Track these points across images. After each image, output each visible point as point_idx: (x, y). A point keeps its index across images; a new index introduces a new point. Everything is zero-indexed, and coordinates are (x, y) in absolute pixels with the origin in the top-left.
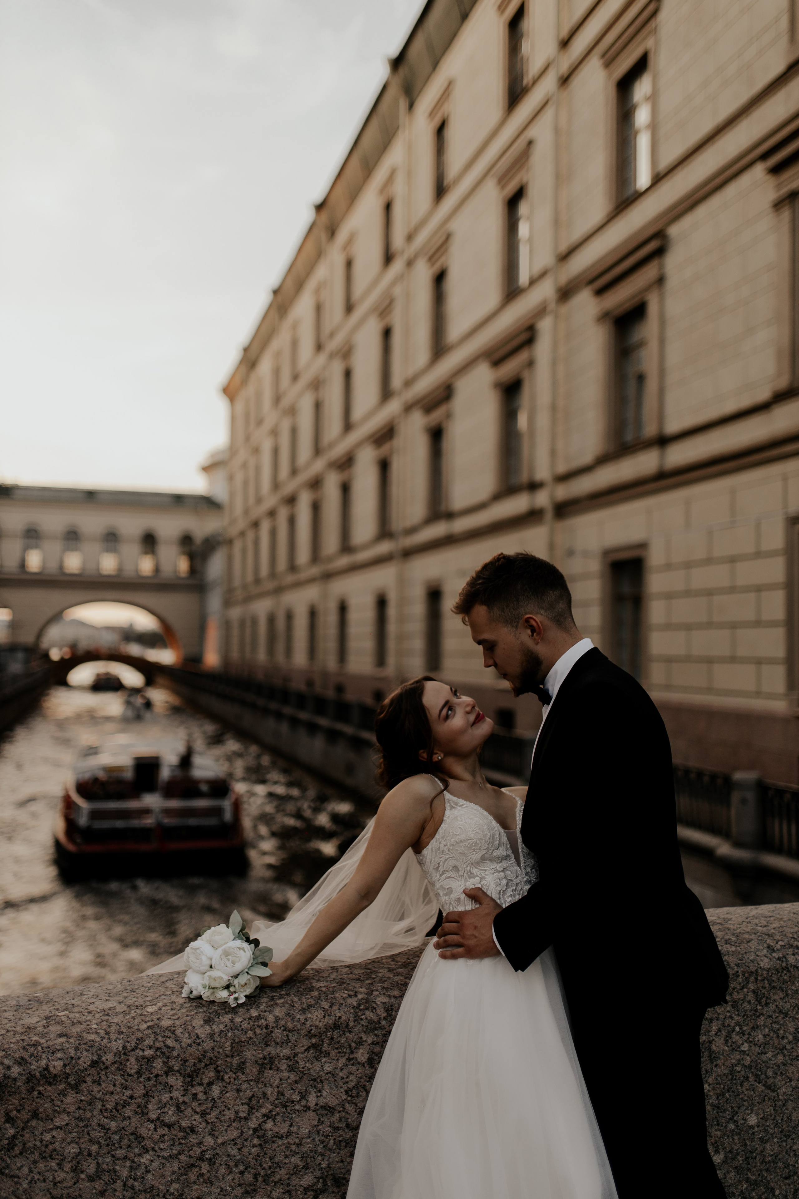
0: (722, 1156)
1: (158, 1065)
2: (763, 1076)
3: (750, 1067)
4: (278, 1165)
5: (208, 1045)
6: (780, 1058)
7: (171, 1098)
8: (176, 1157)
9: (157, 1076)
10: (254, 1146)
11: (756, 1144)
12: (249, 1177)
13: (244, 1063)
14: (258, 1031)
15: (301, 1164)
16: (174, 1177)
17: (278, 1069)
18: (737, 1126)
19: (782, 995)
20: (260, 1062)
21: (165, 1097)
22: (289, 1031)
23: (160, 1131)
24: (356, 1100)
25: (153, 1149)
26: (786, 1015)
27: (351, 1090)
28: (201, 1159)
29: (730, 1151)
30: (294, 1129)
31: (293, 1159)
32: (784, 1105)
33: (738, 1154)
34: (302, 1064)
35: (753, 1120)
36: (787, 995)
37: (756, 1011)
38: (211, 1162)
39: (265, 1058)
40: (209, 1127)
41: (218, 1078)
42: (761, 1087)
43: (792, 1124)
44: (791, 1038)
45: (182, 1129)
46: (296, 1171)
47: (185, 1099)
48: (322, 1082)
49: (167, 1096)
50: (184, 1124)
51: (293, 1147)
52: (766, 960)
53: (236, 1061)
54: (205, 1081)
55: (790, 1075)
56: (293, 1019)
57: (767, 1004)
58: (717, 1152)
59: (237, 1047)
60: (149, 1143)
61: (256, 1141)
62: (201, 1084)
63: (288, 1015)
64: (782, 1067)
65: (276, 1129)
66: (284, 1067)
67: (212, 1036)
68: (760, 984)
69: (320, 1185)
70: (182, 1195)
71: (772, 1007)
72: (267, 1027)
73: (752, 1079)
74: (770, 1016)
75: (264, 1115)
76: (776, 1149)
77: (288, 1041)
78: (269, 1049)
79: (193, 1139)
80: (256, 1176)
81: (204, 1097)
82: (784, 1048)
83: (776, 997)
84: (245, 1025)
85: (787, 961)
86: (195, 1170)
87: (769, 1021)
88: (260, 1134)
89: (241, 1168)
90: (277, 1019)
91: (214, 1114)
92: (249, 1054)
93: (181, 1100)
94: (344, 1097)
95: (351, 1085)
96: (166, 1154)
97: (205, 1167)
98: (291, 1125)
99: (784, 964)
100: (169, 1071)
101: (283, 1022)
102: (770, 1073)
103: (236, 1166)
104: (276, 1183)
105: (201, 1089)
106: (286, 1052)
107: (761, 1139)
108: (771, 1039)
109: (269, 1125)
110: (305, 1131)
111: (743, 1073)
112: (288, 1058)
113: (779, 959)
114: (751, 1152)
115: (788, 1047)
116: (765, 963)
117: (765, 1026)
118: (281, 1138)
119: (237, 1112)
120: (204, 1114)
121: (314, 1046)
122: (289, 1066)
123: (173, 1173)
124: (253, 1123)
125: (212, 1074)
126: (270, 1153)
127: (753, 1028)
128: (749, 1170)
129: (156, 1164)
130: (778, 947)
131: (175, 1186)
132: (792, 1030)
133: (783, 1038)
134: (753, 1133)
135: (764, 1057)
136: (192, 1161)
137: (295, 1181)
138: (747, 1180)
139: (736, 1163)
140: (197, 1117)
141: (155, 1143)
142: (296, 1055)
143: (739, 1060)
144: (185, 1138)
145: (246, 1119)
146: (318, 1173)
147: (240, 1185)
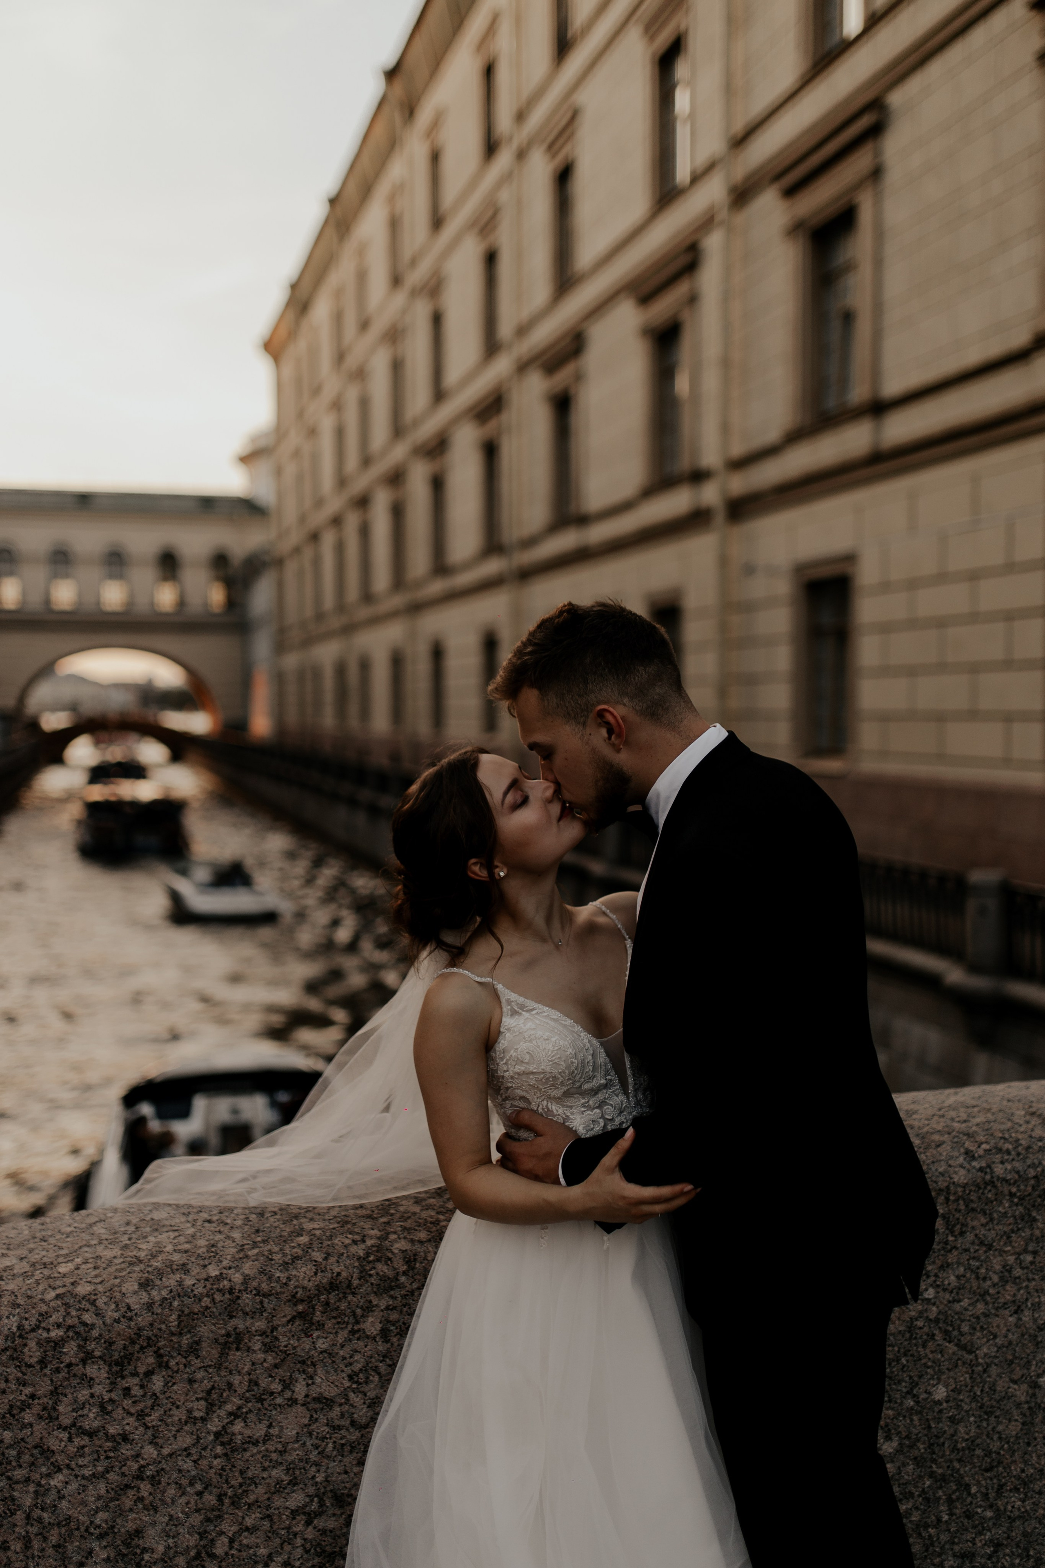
0: (895, 1444)
1: (71, 1350)
2: (955, 1333)
3: (937, 1321)
4: (253, 1481)
5: (144, 1319)
6: (981, 1307)
7: (92, 1395)
8: (103, 1475)
9: (69, 1365)
10: (216, 1457)
11: (945, 1426)
12: (210, 1499)
13: (198, 1343)
14: (218, 1297)
15: (286, 1479)
16: (100, 1504)
17: (249, 1349)
18: (917, 1402)
19: (983, 1220)
20: (222, 1340)
21: (83, 1394)
22: (264, 1295)
23: (77, 1441)
24: (365, 1388)
25: (68, 1466)
26: (990, 1247)
27: (357, 1374)
28: (140, 1477)
29: (907, 1437)
30: (275, 1431)
31: (274, 1473)
32: (985, 1371)
33: (918, 1440)
34: (283, 1341)
35: (940, 1393)
36: (992, 1220)
37: (946, 1243)
38: (154, 1481)
39: (228, 1335)
40: (150, 1432)
41: (160, 1365)
42: (952, 1348)
43: (997, 1397)
44: (996, 1278)
45: (108, 1437)
46: (279, 1488)
47: (113, 1395)
48: (314, 1364)
49: (86, 1392)
50: (112, 1431)
51: (274, 1456)
52: (962, 1172)
53: (186, 1340)
54: (142, 1370)
55: (994, 1330)
56: (270, 1278)
57: (962, 1233)
58: (888, 1438)
59: (188, 1320)
60: (60, 1459)
61: (219, 1450)
62: (135, 1374)
63: (262, 1272)
64: (983, 1319)
65: (248, 1432)
66: (257, 1346)
67: (149, 1306)
68: (952, 1206)
69: (314, 1506)
70: (113, 1527)
71: (970, 1237)
72: (231, 1291)
73: (939, 1337)
74: (966, 1250)
75: (230, 1414)
76: (973, 1431)
77: (262, 1310)
78: (234, 1322)
79: (126, 1450)
80: (220, 1498)
81: (141, 1392)
82: (987, 1292)
83: (975, 1223)
84: (199, 1290)
85: (992, 1172)
86: (131, 1493)
87: (965, 1256)
88: (225, 1439)
89: (199, 1487)
90: (246, 1279)
91: (155, 1415)
92: (206, 1330)
93: (106, 1398)
94: (347, 1384)
95: (357, 1367)
96: (87, 1472)
97: (145, 1488)
98: (270, 1426)
99: (988, 1177)
100: (87, 1358)
101: (255, 1284)
102: (965, 1328)
103: (191, 1484)
104: (250, 1506)
105: (136, 1380)
106: (260, 1324)
107: (952, 1419)
108: (968, 1281)
109: (238, 1426)
110: (290, 1433)
111: (926, 1329)
112: (263, 1334)
113: (981, 1169)
114: (937, 1437)
115: (991, 1291)
116: (961, 1176)
117: (959, 1264)
118: (256, 1443)
119: (190, 1411)
120: (141, 1415)
121: (301, 1315)
122: (264, 1344)
123: (99, 1497)
124: (214, 1425)
125: (151, 1360)
126: (240, 1464)
127: (942, 1268)
128: (934, 1461)
129: (73, 1486)
130: (981, 1152)
131: (102, 1515)
132: (998, 1267)
133: (984, 1279)
134: (941, 1411)
135: (957, 1307)
136: (126, 1480)
137: (278, 1501)
138: (932, 1475)
139: (916, 1453)
140: (131, 1420)
141: (71, 1458)
142: (274, 1329)
143: (921, 1312)
144: (114, 1449)
145: (203, 1419)
146: (311, 1490)
147: (198, 1511)
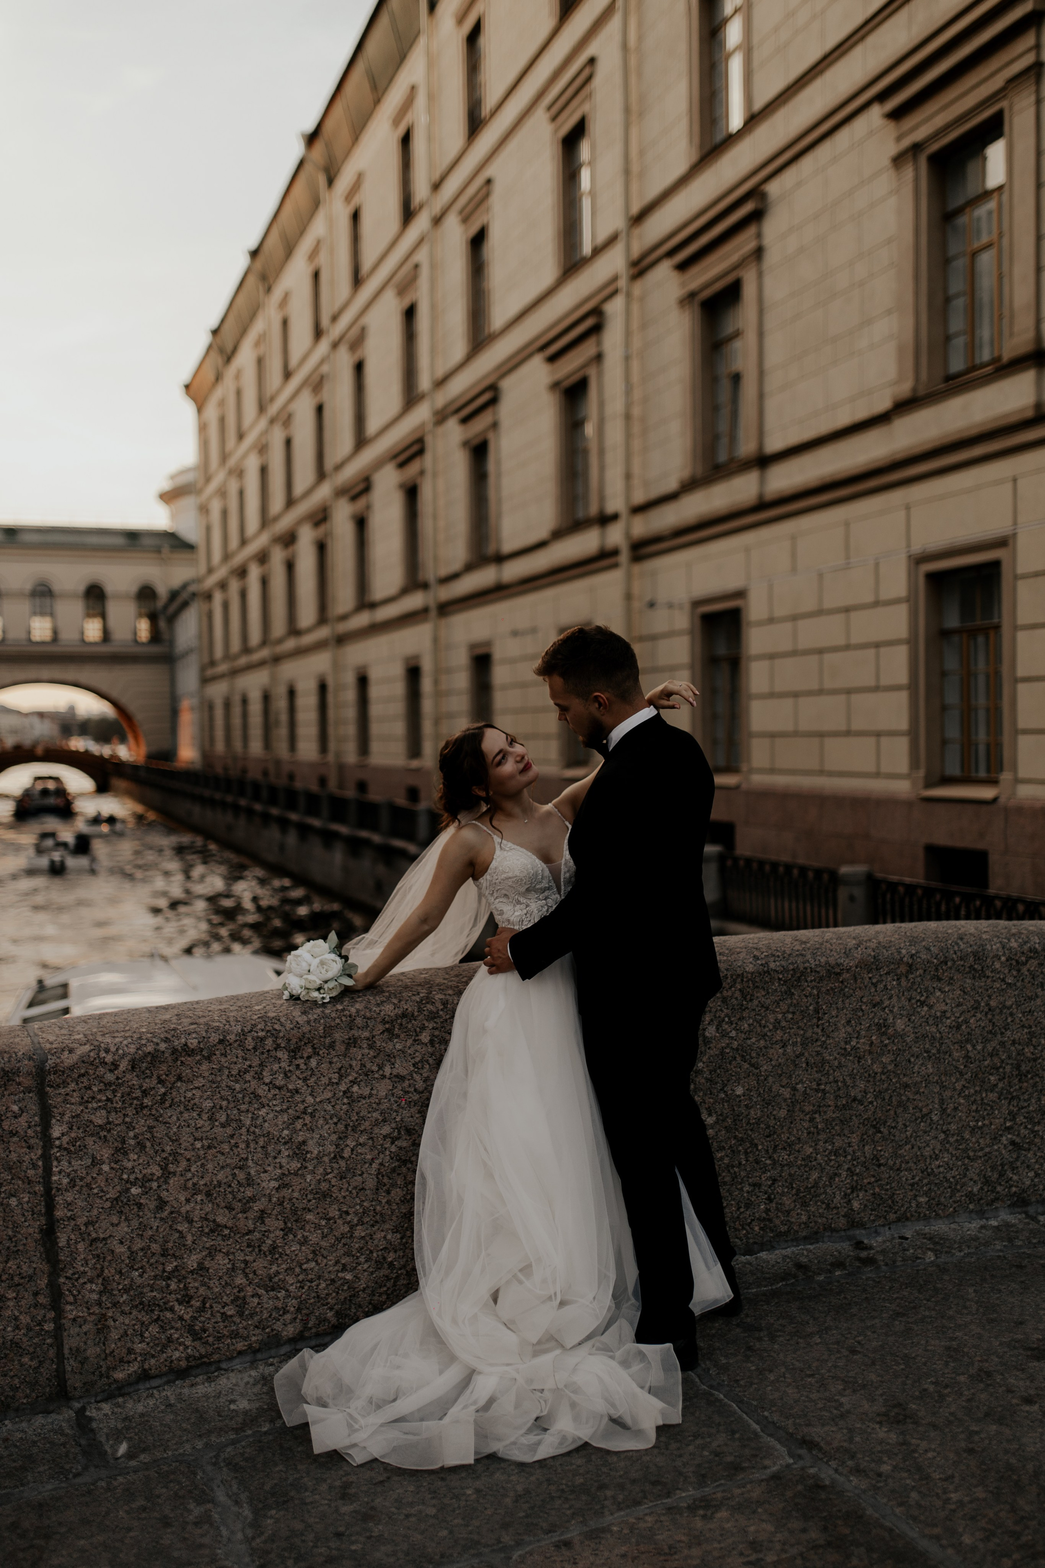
0: (714, 1118)
1: (269, 1042)
2: (748, 1057)
3: (737, 1049)
4: (363, 1118)
5: (306, 1029)
6: (762, 1043)
7: (280, 1068)
8: (286, 1111)
9: (269, 1051)
10: (344, 1104)
11: (743, 1110)
12: (341, 1127)
13: (334, 1042)
14: (344, 1019)
15: (381, 1118)
16: (284, 1125)
17: (360, 1047)
18: (727, 1095)
19: (763, 993)
20: (347, 1041)
21: (276, 1067)
22: (368, 1019)
23: (273, 1091)
25: (268, 1105)
26: (767, 1009)
27: (418, 1064)
28: (304, 1113)
29: (721, 1115)
30: (374, 1092)
31: (374, 1114)
32: (765, 1079)
33: (727, 1117)
34: (378, 1044)
35: (739, 1091)
36: (768, 993)
37: (742, 1005)
38: (312, 1115)
39: (350, 1039)
40: (310, 1089)
41: (315, 1053)
42: (746, 1066)
43: (772, 1094)
44: (771, 1027)
45: (289, 1091)
46: (377, 1123)
47: (291, 1068)
48: (394, 1057)
49: (277, 1066)
50: (290, 1087)
51: (374, 1105)
52: (751, 966)
53: (328, 1040)
54: (305, 1055)
55: (771, 1056)
56: (370, 1010)
57: (751, 1000)
58: (710, 1115)
59: (329, 1030)
60: (264, 1101)
61: (345, 1100)
62: (302, 1057)
63: (366, 1008)
64: (764, 1050)
65: (360, 1092)
66: (365, 1046)
67: (308, 1022)
68: (745, 985)
69: (396, 1134)
70: (291, 1139)
71: (756, 1002)
72: (350, 1016)
73: (739, 1059)
74: (754, 1010)
75: (351, 1081)
76: (759, 1113)
77: (367, 1026)
78: (353, 1032)
79: (298, 1098)
80: (346, 1126)
81: (305, 1067)
82: (766, 1035)
83: (759, 995)
84: (333, 1015)
85: (768, 966)
86: (300, 1121)
87: (753, 1013)
88: (349, 1095)
89: (335, 1120)
90: (358, 1011)
91: (313, 1079)
92: (338, 1036)
93: (287, 1069)
94: (412, 1068)
95: (417, 1059)
96: (278, 1109)
97: (308, 1119)
98: (372, 1089)
99: (766, 969)
100: (278, 1047)
101: (363, 1013)
102: (754, 1055)
103: (331, 1118)
104: (362, 1132)
105: (302, 1061)
106: (366, 1034)
107: (746, 1106)
108: (755, 1027)
109: (355, 1088)
110: (383, 1094)
111: (731, 1054)
112: (368, 1039)
113: (762, 965)
114: (738, 1116)
115: (769, 1034)
116: (750, 968)
117: (749, 1018)
118: (365, 1098)
119: (330, 1079)
120: (305, 1080)
121: (387, 1030)
122: (369, 1045)
123: (284, 1122)
124: (343, 1087)
125: (310, 1050)
126: (356, 1109)
127: (739, 1019)
128: (736, 1129)
129: (271, 1116)
131: (286, 1132)
132: (772, 1020)
133: (764, 1027)
134: (740, 1101)
135: (749, 1042)
136: (298, 1114)
137: (376, 1130)
138: (735, 1137)
139: (726, 1124)
140: (300, 1082)
141: (270, 1100)
142: (374, 1037)
143: (728, 1044)
144: (292, 1097)
145: (337, 1084)
146: (394, 1125)
147: (335, 1133)
